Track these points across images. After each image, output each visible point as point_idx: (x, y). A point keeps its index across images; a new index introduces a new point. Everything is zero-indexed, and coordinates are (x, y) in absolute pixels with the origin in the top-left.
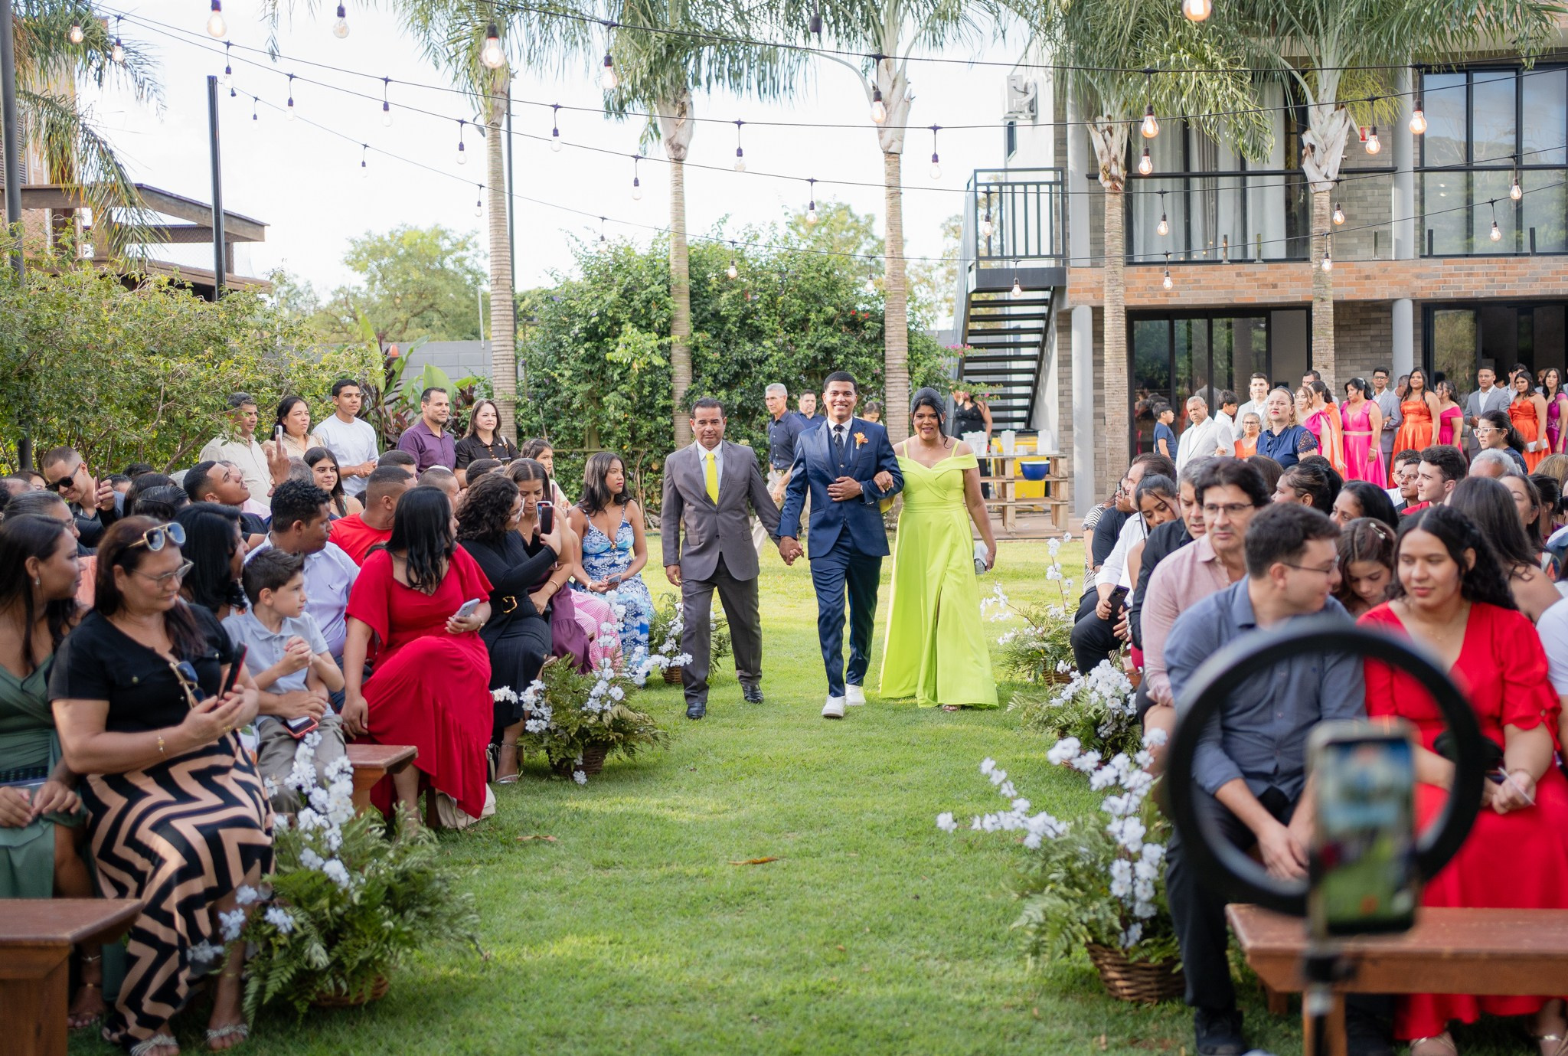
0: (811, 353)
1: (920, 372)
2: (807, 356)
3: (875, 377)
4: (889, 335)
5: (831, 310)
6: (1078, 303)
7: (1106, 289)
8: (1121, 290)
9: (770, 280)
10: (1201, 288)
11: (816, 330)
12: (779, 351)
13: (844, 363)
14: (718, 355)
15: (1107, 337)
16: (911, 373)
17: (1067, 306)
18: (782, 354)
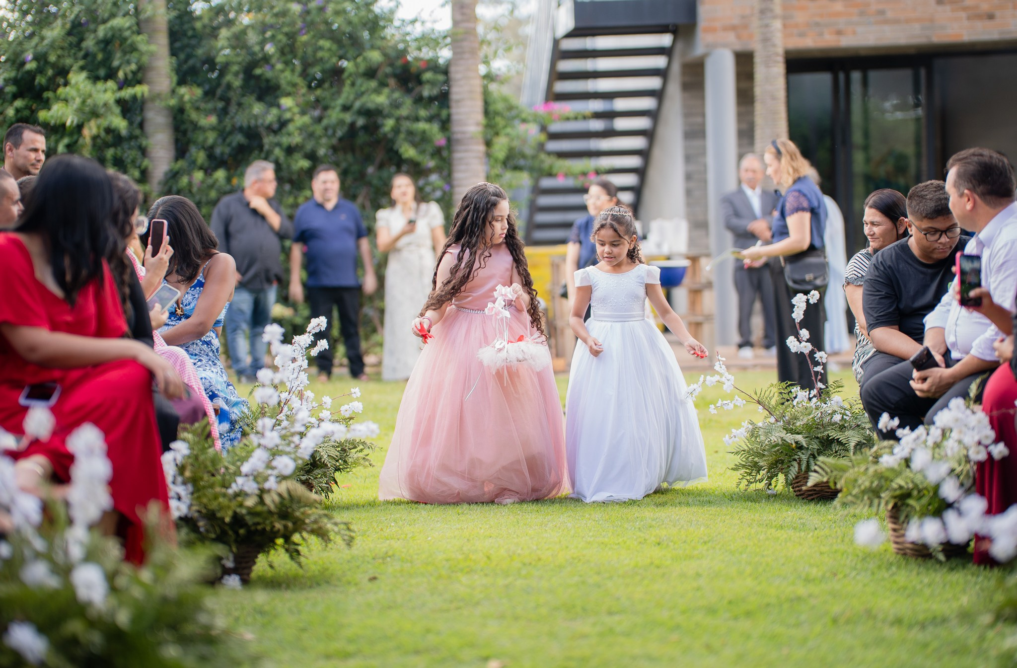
0: (348, 117)
1: (501, 146)
2: (341, 122)
3: (437, 152)
4: (457, 92)
5: (375, 56)
6: (713, 46)
7: (755, 23)
8: (777, 24)
9: (284, 13)
10: (886, 22)
11: (353, 84)
12: (303, 113)
13: (396, 130)
14: (213, 120)
15: (759, 90)
16: (488, 144)
17: (699, 50)
18: (306, 119)
